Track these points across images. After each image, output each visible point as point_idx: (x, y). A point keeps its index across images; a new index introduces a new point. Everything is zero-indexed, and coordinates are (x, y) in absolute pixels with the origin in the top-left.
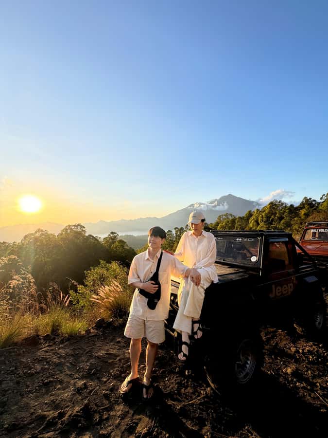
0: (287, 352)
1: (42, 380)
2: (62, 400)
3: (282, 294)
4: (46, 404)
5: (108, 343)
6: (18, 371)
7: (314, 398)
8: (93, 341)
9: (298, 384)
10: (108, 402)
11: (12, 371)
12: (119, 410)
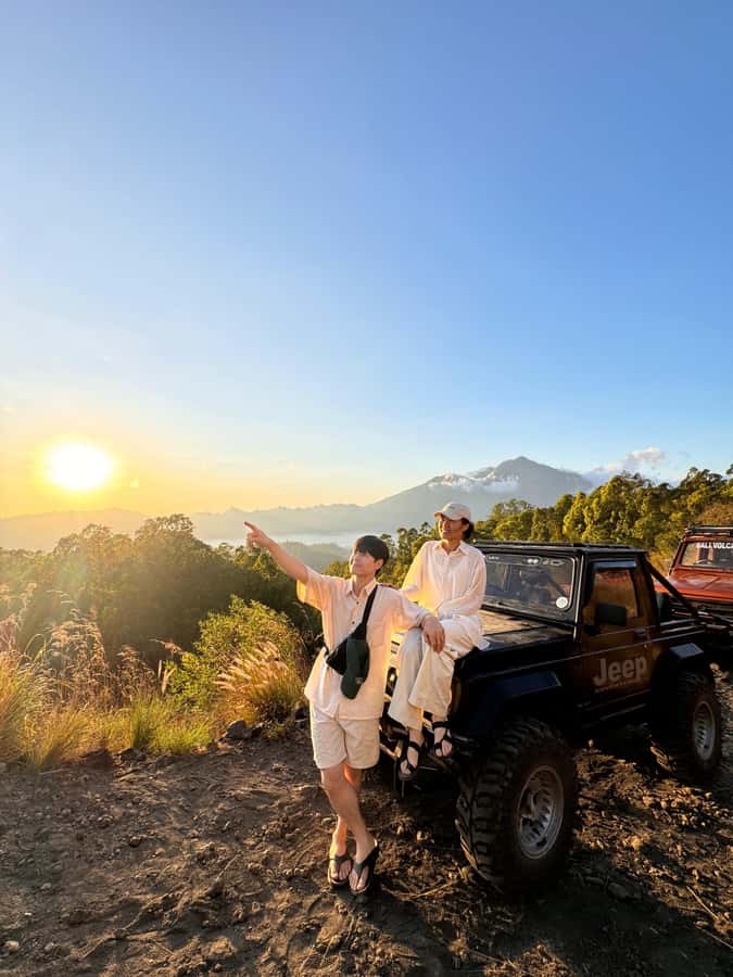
0: (634, 804)
1: (127, 837)
2: (169, 876)
3: (623, 679)
4: (138, 880)
5: (254, 771)
6: (78, 816)
7: (684, 899)
8: (225, 766)
9: (652, 870)
10: (259, 885)
11: (66, 816)
12: (282, 901)
